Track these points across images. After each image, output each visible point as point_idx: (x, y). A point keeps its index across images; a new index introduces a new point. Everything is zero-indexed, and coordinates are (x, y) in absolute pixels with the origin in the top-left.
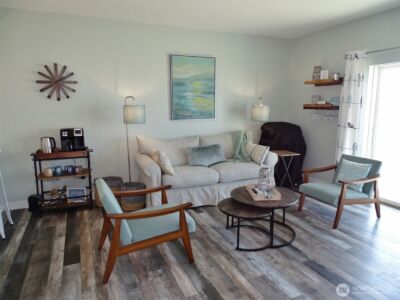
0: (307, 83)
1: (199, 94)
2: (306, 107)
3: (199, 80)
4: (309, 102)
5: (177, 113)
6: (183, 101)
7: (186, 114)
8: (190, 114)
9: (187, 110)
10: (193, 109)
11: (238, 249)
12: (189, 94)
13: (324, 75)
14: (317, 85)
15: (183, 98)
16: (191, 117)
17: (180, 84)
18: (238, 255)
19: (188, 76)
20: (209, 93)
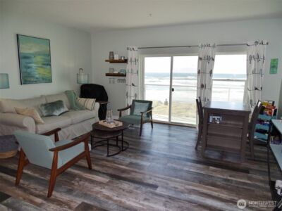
0: (107, 61)
1: (40, 65)
2: (107, 75)
3: (39, 55)
4: (108, 72)
5: (25, 79)
6: (29, 70)
7: (32, 79)
8: (35, 80)
9: (33, 77)
10: (37, 76)
11: (108, 156)
12: (33, 65)
13: (116, 57)
14: (111, 62)
15: (29, 67)
16: (36, 82)
17: (26, 57)
18: (110, 158)
19: (31, 52)
20: (47, 65)
